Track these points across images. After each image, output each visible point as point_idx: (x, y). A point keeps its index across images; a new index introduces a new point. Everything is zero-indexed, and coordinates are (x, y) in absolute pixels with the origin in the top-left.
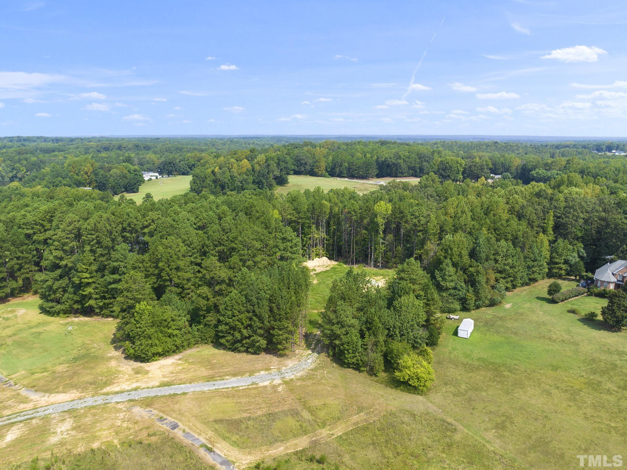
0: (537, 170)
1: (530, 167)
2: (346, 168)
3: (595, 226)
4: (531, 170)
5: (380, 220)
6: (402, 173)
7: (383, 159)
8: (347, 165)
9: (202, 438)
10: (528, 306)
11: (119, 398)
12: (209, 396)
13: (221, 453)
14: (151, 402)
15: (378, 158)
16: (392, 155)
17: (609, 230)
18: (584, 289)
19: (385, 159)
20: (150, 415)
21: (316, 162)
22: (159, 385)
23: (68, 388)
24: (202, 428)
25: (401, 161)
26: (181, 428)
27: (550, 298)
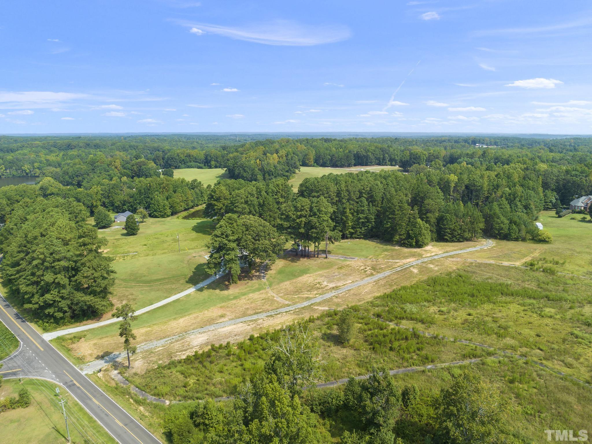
1: (457, 157)
2: (329, 159)
3: (561, 183)
5: (453, 185)
6: (371, 162)
7: (355, 152)
8: (329, 157)
9: (492, 262)
10: (550, 219)
11: (436, 257)
12: (471, 253)
13: (506, 263)
14: (452, 257)
15: (350, 152)
16: (362, 150)
17: (570, 184)
18: (571, 211)
19: (357, 152)
20: (459, 259)
21: (306, 155)
22: (444, 253)
23: (406, 257)
24: (487, 260)
25: (370, 154)
26: (479, 261)
27: (557, 216)
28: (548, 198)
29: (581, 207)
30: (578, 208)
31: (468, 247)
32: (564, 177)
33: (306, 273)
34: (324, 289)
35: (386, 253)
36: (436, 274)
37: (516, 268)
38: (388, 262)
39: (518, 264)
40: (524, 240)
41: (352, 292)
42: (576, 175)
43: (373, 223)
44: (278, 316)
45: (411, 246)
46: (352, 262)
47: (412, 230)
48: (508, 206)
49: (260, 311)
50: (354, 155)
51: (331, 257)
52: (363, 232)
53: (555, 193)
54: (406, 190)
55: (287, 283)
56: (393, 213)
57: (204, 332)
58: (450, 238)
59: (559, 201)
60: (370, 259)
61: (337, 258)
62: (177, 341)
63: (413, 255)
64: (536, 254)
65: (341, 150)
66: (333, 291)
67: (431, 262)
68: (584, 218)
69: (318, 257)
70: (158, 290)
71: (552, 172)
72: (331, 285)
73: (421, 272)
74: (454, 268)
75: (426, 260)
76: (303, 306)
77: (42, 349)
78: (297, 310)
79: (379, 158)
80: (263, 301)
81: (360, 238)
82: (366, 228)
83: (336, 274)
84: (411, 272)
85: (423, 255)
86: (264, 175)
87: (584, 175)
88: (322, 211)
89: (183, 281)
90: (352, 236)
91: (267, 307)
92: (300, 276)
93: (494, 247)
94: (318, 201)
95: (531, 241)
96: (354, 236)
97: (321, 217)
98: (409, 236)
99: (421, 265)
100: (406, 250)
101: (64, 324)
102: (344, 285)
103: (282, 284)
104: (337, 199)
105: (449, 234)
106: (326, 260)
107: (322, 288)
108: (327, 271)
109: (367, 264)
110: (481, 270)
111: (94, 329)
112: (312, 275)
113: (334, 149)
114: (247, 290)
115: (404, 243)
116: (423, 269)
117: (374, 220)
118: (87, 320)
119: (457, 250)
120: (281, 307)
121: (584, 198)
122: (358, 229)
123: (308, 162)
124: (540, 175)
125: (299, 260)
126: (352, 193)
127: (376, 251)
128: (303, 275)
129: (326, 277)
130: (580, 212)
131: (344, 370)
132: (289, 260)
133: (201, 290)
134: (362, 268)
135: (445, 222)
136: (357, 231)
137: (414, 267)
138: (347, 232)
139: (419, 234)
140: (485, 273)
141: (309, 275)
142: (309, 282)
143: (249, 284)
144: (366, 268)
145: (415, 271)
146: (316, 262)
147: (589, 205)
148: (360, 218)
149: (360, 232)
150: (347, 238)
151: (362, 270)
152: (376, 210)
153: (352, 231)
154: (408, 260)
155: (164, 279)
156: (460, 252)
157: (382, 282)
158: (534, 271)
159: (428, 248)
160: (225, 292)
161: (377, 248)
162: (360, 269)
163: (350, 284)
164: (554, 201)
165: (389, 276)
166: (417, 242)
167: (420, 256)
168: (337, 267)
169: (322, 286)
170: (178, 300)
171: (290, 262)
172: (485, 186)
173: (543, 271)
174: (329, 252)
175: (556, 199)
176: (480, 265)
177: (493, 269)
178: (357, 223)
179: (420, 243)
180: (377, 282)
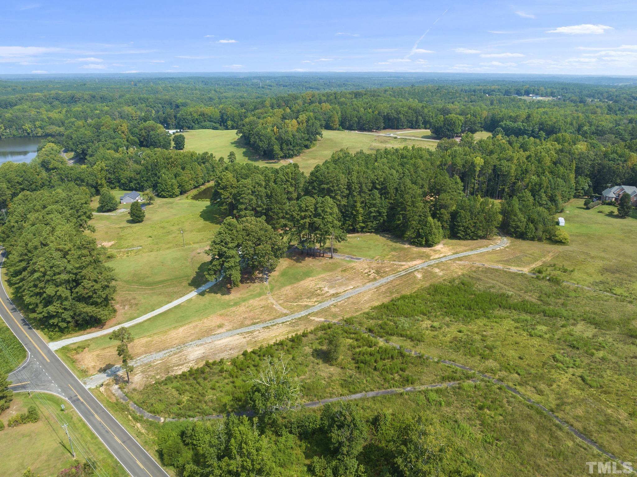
0: (505, 122)
1: (498, 119)
2: (356, 121)
4: (499, 122)
5: (478, 169)
6: (403, 126)
7: (385, 114)
8: (356, 119)
9: (500, 266)
10: (577, 211)
11: (443, 260)
12: (482, 255)
13: (514, 269)
14: (460, 259)
15: (379, 114)
16: (393, 111)
17: (605, 170)
18: (601, 202)
19: (388, 114)
20: (467, 263)
21: (330, 117)
22: (454, 254)
23: (413, 259)
24: (495, 264)
25: (401, 116)
26: (487, 265)
27: (585, 207)
28: (580, 185)
29: (612, 198)
30: (609, 199)
31: (480, 247)
32: (600, 161)
33: (309, 277)
34: (324, 296)
35: (394, 253)
36: (439, 280)
37: (523, 275)
38: (393, 265)
39: (526, 270)
40: (540, 240)
41: (351, 300)
42: (615, 159)
43: (385, 217)
44: (275, 327)
45: (421, 245)
46: (357, 264)
47: (422, 229)
48: (531, 199)
49: (257, 321)
50: (384, 117)
51: (337, 257)
52: (374, 226)
53: (589, 179)
54: (423, 180)
55: (288, 288)
56: (404, 209)
57: (201, 345)
58: (463, 236)
59: (592, 189)
60: (376, 260)
61: (343, 258)
62: (175, 354)
63: (421, 256)
64: (548, 259)
65: (370, 111)
66: (333, 299)
67: (438, 266)
68: (612, 212)
69: (323, 256)
70: (160, 294)
71: (588, 156)
72: (332, 291)
73: (424, 277)
74: (460, 274)
75: (433, 262)
76: (300, 316)
77: (48, 361)
78: (293, 321)
79: (412, 120)
80: (262, 309)
81: (371, 232)
82: (377, 222)
83: (339, 277)
84: (415, 277)
85: (431, 256)
86: (281, 145)
87: (623, 159)
88: (326, 212)
89: (185, 283)
90: (362, 230)
91: (265, 316)
92: (302, 279)
93: (507, 247)
94: (323, 202)
95: (547, 242)
96: (364, 230)
97: (325, 218)
98: (419, 235)
99: (426, 269)
100: (415, 249)
101: (69, 333)
102: (345, 291)
103: (283, 289)
104: (348, 192)
105: (463, 231)
106: (331, 261)
107: (323, 295)
108: (331, 273)
109: (372, 266)
110: (487, 277)
111: (97, 338)
112: (314, 278)
113: (362, 109)
114: (248, 294)
115: (414, 242)
116: (428, 274)
117: (386, 214)
118: (91, 328)
119: (468, 250)
120: (279, 317)
121: (616, 187)
122: (368, 223)
123: (332, 125)
124: (575, 158)
125: (304, 260)
126: (364, 185)
127: (384, 250)
128: (305, 278)
129: (328, 281)
130: (610, 204)
131: (327, 390)
132: (294, 260)
133: (202, 294)
134: (366, 271)
135: (459, 219)
136: (368, 225)
137: (419, 272)
138: (358, 226)
139: (429, 233)
140: (490, 281)
141: (311, 278)
142: (310, 287)
143: (251, 288)
144: (370, 272)
145: (419, 276)
146: (320, 263)
147: (621, 196)
148: (371, 212)
149: (371, 226)
150: (358, 232)
151: (365, 273)
152: (389, 203)
153: (363, 225)
154: (414, 263)
155: (167, 280)
156: (470, 253)
157: (383, 289)
158: (539, 280)
159: (438, 247)
160: (226, 297)
161: (386, 247)
162: (364, 272)
163: (351, 291)
164: (586, 188)
165: (392, 281)
166: (427, 241)
167: (428, 257)
168: (340, 269)
169: (323, 292)
170: (179, 305)
171: (295, 262)
172: (512, 171)
173: (549, 280)
174: (335, 251)
175: (589, 186)
176: (487, 270)
177: (499, 275)
178: (368, 217)
179: (430, 242)
180: (378, 288)
